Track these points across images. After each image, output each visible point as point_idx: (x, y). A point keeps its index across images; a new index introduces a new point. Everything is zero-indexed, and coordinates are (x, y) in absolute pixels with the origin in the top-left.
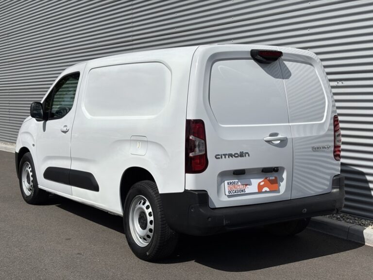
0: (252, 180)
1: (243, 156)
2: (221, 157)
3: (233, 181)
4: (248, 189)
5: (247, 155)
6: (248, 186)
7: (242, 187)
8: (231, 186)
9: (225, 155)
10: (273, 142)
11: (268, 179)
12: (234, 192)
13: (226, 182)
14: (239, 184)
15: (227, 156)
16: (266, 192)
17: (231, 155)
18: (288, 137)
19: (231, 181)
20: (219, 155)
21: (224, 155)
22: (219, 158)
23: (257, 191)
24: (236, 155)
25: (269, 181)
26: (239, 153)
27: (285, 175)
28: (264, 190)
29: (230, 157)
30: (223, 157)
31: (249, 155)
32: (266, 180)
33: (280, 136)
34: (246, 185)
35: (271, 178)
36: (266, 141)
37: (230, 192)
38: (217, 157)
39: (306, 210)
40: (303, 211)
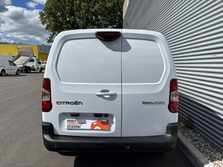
0: (87, 121)
1: (77, 104)
2: (61, 104)
3: (72, 120)
4: (83, 126)
5: (80, 104)
6: (83, 124)
7: (78, 124)
8: (70, 123)
9: (64, 102)
10: (104, 96)
11: (101, 121)
12: (71, 127)
13: (66, 120)
14: (76, 122)
15: (65, 103)
16: (97, 130)
17: (68, 103)
18: (117, 94)
19: (70, 120)
20: (59, 102)
21: (62, 102)
22: (59, 104)
23: (90, 128)
24: (72, 103)
25: (102, 122)
26: (74, 102)
27: (114, 120)
28: (96, 128)
29: (67, 104)
30: (62, 103)
31: (82, 104)
32: (99, 121)
33: (110, 92)
34: (82, 123)
35: (103, 121)
36: (96, 95)
37: (68, 126)
38: (58, 103)
39: (129, 147)
40: (126, 148)
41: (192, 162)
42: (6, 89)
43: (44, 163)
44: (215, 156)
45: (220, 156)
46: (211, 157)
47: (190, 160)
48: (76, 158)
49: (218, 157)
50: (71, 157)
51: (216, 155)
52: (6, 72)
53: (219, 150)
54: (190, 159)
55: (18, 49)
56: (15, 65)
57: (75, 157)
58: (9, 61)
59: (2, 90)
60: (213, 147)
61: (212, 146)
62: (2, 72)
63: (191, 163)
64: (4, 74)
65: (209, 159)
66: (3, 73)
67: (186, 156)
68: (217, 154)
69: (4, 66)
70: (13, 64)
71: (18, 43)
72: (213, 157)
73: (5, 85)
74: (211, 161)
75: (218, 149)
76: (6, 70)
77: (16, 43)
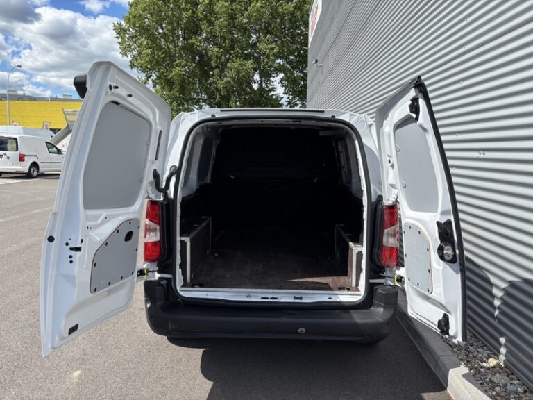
39: (304, 330)
40: (299, 330)
41: (429, 364)
42: (47, 209)
43: (144, 359)
44: (475, 353)
45: (485, 354)
46: (468, 356)
47: (427, 361)
48: (204, 351)
49: (480, 355)
50: (194, 349)
51: (478, 351)
52: (42, 169)
53: (486, 343)
54: (426, 358)
55: (65, 115)
56: (59, 152)
57: (202, 350)
58: (47, 143)
59: (39, 211)
60: (476, 337)
61: (474, 335)
62: (32, 170)
63: (429, 366)
64: (35, 173)
65: (462, 360)
66: (33, 172)
67: (420, 354)
68: (480, 350)
69: (35, 154)
70: (54, 149)
71: (62, 97)
72: (471, 355)
73: (42, 199)
74: (466, 362)
75: (484, 341)
76: (40, 165)
77: (58, 97)
